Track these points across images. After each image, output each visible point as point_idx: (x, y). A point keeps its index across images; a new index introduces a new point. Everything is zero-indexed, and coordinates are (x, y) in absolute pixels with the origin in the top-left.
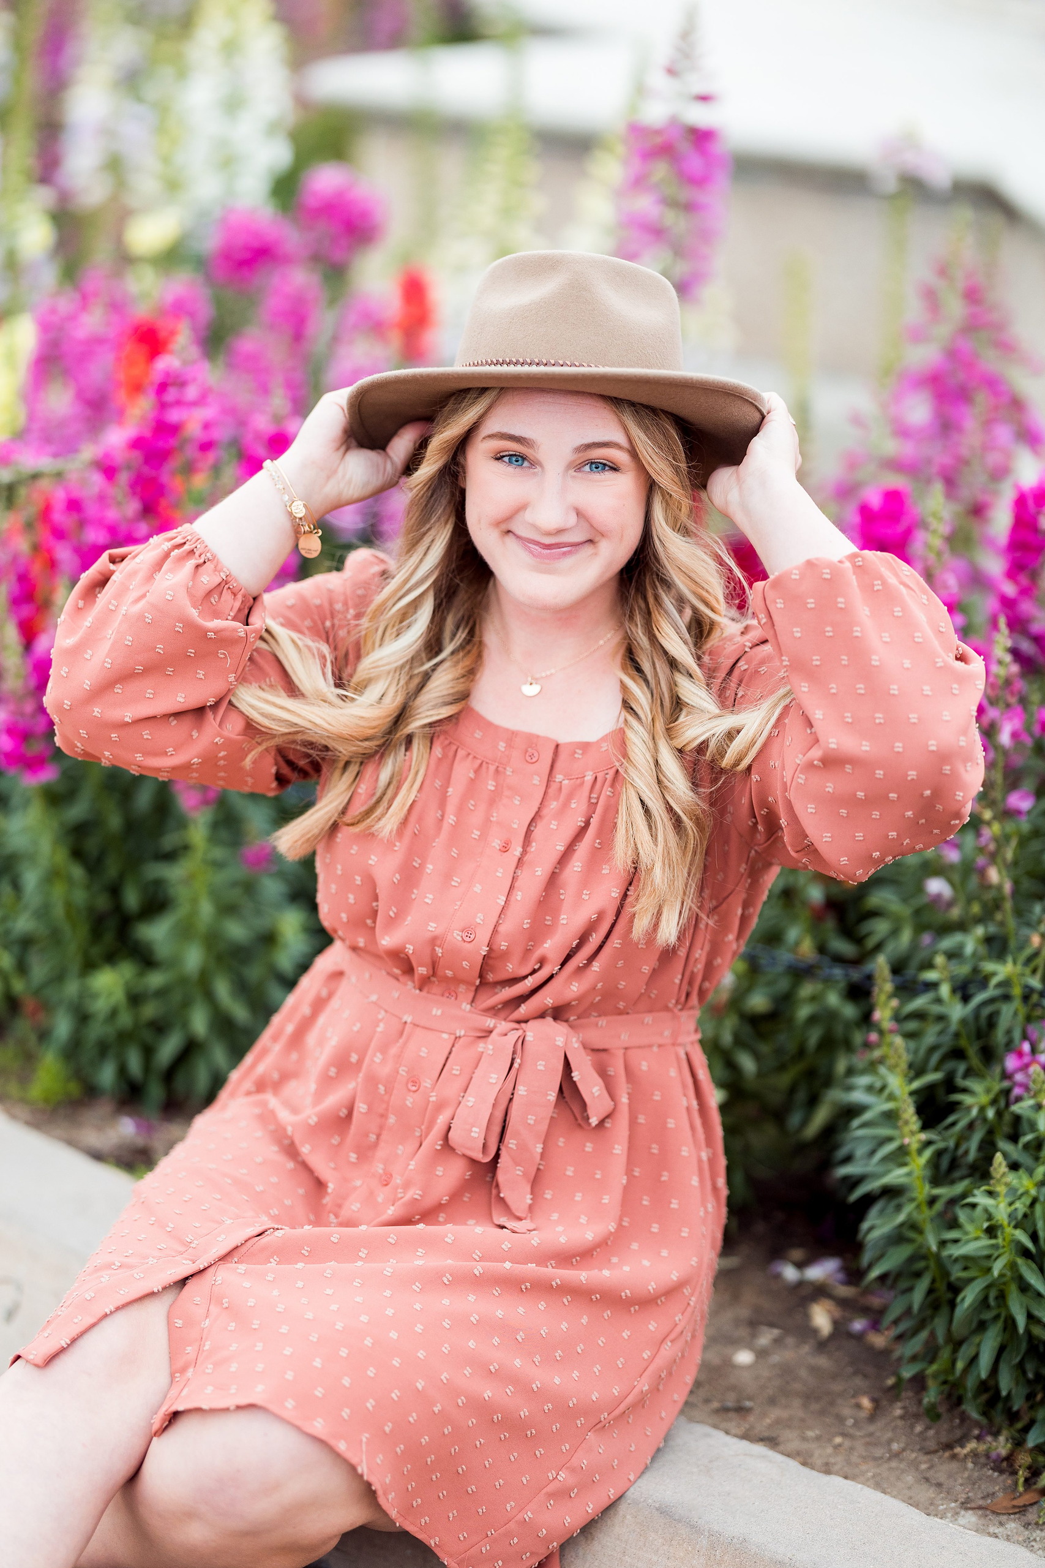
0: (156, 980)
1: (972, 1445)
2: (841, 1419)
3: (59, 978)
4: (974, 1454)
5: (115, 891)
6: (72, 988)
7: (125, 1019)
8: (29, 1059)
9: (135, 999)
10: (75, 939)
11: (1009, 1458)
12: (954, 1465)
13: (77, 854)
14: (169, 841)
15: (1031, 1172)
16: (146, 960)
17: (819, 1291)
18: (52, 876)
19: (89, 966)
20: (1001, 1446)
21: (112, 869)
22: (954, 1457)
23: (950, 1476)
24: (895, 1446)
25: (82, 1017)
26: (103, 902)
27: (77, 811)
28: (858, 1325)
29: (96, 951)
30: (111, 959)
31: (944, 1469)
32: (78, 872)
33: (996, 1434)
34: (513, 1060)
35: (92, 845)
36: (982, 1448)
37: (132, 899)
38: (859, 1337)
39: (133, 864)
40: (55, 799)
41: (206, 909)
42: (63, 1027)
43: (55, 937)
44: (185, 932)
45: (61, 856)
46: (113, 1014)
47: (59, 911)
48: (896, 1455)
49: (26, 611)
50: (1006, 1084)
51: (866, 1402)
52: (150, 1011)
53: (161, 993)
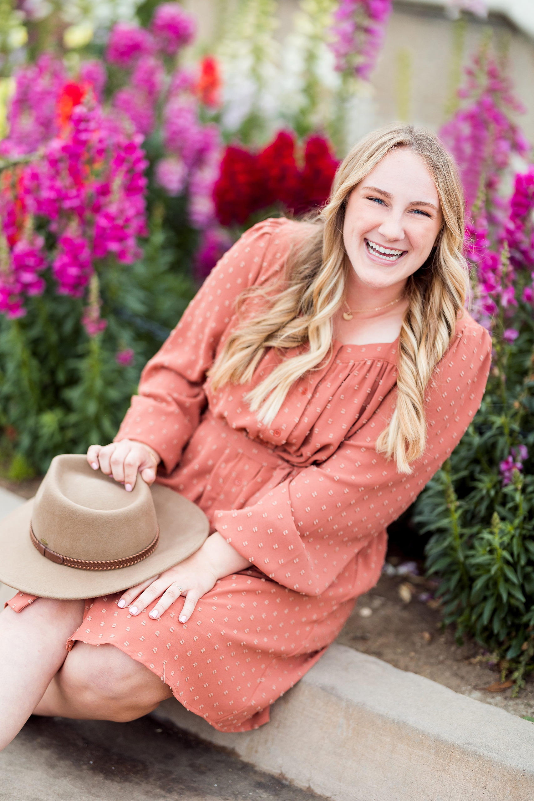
0: (73, 418)
1: (479, 658)
2: (413, 644)
3: (25, 415)
4: (480, 663)
5: (53, 373)
6: (31, 422)
7: (58, 438)
8: (8, 457)
9: (62, 428)
10: (32, 398)
11: (498, 664)
12: (470, 668)
13: (35, 354)
14: (80, 349)
15: (511, 522)
16: (67, 407)
17: (404, 579)
18: (21, 365)
19: (40, 411)
20: (494, 658)
21: (52, 361)
22: (470, 664)
23: (468, 673)
24: (441, 658)
25: (35, 437)
26: (47, 379)
27: (35, 332)
28: (424, 596)
29: (43, 403)
30: (51, 407)
31: (465, 669)
32: (34, 363)
33: (491, 652)
35: (42, 349)
36: (484, 659)
37: (61, 377)
38: (424, 603)
39: (62, 359)
40: (24, 326)
41: (99, 384)
42: (25, 441)
43: (22, 395)
44: (88, 394)
45: (27, 355)
46: (52, 435)
47: (25, 383)
48: (442, 662)
49: (11, 231)
50: (500, 478)
51: (427, 636)
52: (70, 434)
53: (76, 425)
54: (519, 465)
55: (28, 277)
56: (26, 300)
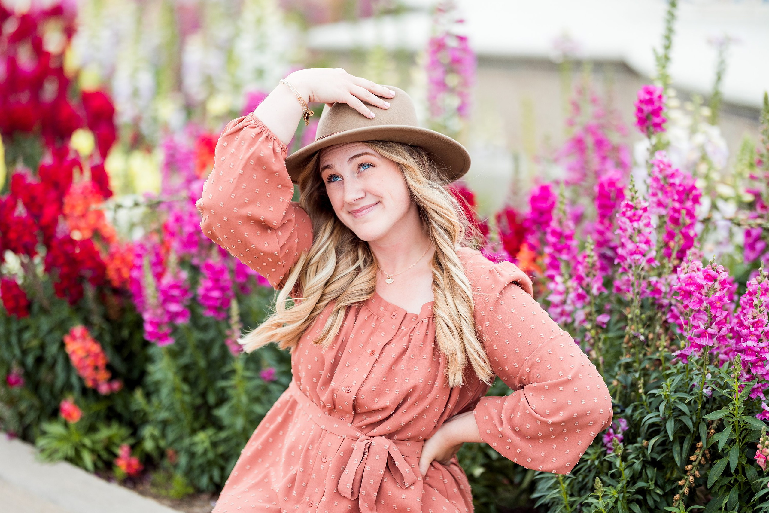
0: (223, 435)
3: (180, 438)
5: (204, 395)
6: (186, 442)
7: (211, 455)
8: (170, 478)
9: (214, 445)
10: (187, 418)
13: (185, 380)
14: (227, 369)
16: (219, 427)
18: (174, 390)
19: (194, 432)
21: (202, 385)
25: (192, 455)
26: (198, 401)
27: (184, 360)
29: (196, 425)
30: (203, 428)
32: (186, 388)
34: (364, 453)
35: (192, 375)
37: (212, 399)
39: (211, 381)
40: (174, 354)
41: (244, 399)
42: (183, 460)
43: (178, 419)
44: (235, 412)
45: (178, 381)
46: (205, 452)
47: (178, 406)
52: (221, 449)
53: (226, 440)
54: (620, 436)
55: (174, 308)
56: (175, 330)
